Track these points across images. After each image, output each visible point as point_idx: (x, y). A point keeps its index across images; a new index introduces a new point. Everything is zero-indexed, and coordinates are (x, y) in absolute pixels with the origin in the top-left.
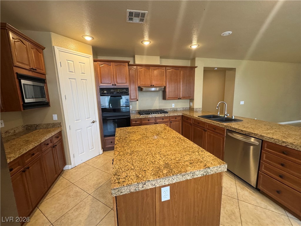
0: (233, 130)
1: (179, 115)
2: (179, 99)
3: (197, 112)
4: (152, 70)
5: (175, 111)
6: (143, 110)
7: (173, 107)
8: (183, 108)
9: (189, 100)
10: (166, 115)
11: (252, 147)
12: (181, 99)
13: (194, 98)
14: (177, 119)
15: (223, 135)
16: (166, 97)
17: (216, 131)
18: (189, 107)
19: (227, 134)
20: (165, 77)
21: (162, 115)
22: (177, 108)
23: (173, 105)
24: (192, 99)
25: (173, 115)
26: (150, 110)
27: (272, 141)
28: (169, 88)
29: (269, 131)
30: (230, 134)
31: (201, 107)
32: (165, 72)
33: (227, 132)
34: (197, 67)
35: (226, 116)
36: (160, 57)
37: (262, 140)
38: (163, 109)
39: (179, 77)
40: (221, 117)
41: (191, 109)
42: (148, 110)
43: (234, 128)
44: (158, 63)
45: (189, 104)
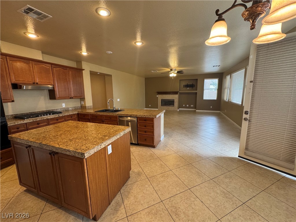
0: (122, 115)
1: (74, 113)
2: (71, 98)
3: (89, 109)
4: (33, 65)
5: (67, 110)
6: (22, 114)
7: (63, 107)
8: (75, 107)
9: (79, 99)
10: (61, 115)
11: (130, 123)
12: (72, 98)
13: (85, 97)
14: (73, 118)
15: (117, 121)
16: (56, 97)
17: (112, 119)
18: (80, 105)
19: (119, 119)
20: (52, 75)
21: (56, 116)
22: (68, 108)
23: (63, 105)
24: (82, 98)
25: (68, 114)
26: (33, 112)
27: (140, 116)
28: (58, 86)
29: (138, 113)
30: (121, 119)
31: (92, 105)
32: (51, 69)
33: (119, 118)
34: (84, 70)
35: (114, 109)
36: (42, 52)
37: (137, 117)
38: (52, 110)
39: (68, 77)
40: (111, 110)
41: (83, 107)
42: (30, 113)
43: (123, 114)
44: (40, 58)
45: (80, 104)
